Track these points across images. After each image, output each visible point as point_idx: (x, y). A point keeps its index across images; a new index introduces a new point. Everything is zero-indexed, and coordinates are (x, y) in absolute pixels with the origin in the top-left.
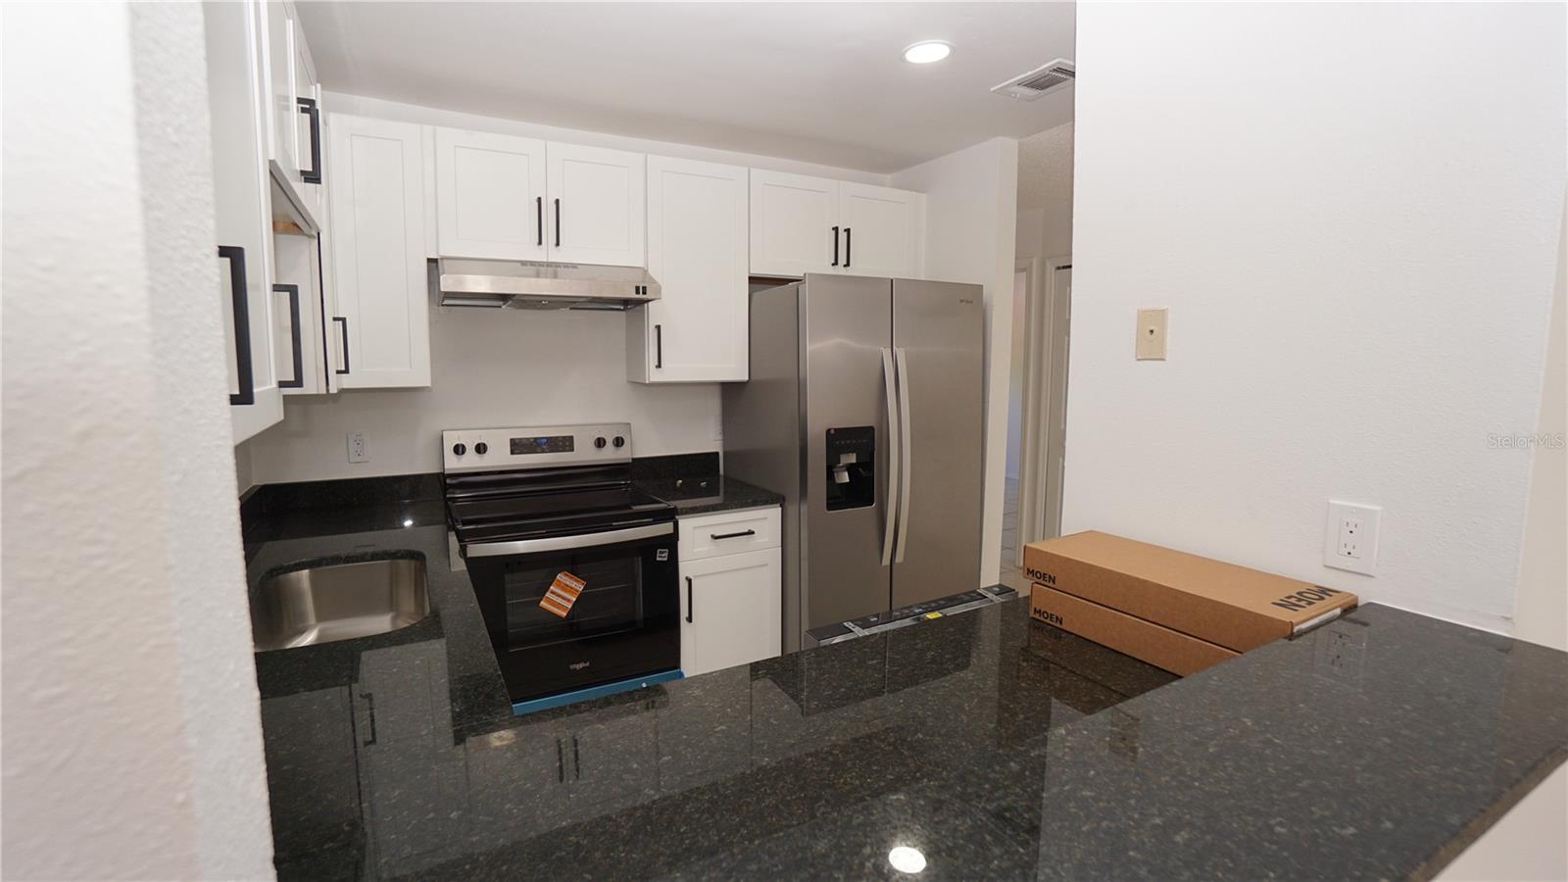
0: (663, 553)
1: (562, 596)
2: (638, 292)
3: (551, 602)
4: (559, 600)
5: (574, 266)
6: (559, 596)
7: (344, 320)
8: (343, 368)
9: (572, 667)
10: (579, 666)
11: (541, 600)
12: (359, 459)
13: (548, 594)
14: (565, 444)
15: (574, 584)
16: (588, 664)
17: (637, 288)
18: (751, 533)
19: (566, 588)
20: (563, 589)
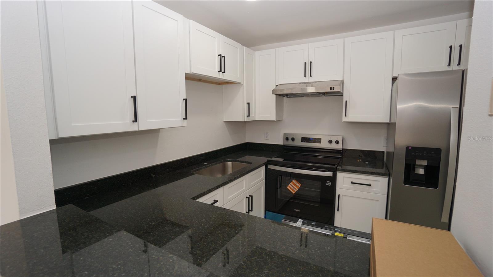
0: (329, 183)
1: (294, 187)
2: (331, 89)
3: (290, 187)
4: (293, 188)
5: (316, 82)
6: (293, 186)
7: (249, 103)
8: (248, 115)
9: (295, 210)
10: (297, 211)
11: (288, 186)
12: (267, 139)
13: (289, 185)
14: (319, 141)
15: (298, 184)
16: (300, 211)
17: (331, 88)
18: (370, 185)
19: (295, 185)
20: (294, 185)
